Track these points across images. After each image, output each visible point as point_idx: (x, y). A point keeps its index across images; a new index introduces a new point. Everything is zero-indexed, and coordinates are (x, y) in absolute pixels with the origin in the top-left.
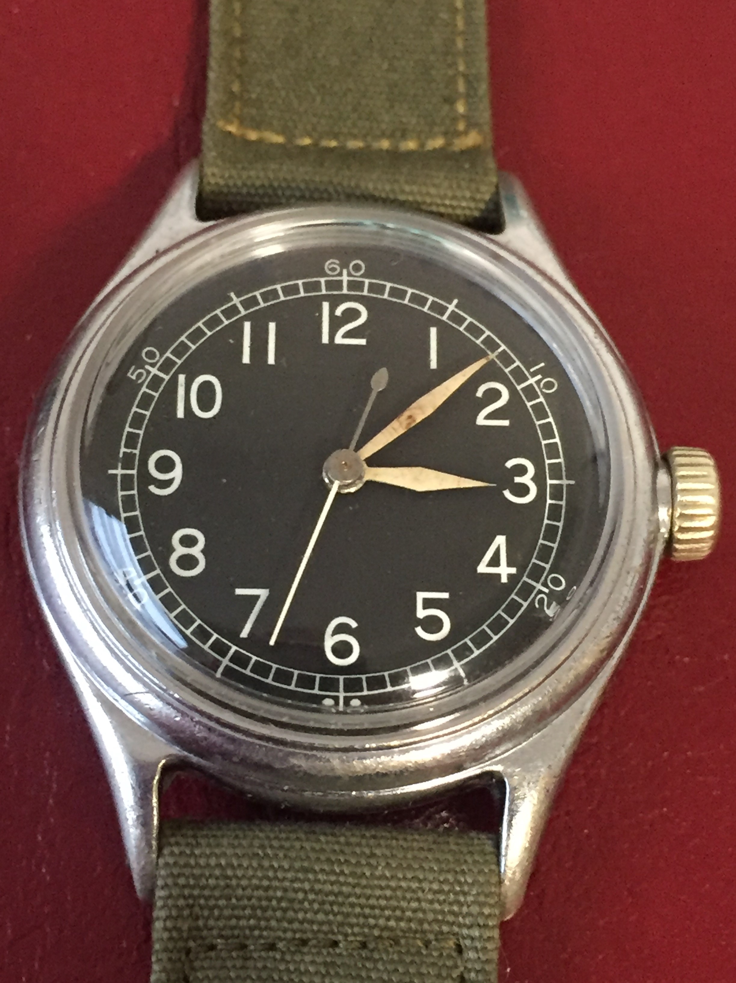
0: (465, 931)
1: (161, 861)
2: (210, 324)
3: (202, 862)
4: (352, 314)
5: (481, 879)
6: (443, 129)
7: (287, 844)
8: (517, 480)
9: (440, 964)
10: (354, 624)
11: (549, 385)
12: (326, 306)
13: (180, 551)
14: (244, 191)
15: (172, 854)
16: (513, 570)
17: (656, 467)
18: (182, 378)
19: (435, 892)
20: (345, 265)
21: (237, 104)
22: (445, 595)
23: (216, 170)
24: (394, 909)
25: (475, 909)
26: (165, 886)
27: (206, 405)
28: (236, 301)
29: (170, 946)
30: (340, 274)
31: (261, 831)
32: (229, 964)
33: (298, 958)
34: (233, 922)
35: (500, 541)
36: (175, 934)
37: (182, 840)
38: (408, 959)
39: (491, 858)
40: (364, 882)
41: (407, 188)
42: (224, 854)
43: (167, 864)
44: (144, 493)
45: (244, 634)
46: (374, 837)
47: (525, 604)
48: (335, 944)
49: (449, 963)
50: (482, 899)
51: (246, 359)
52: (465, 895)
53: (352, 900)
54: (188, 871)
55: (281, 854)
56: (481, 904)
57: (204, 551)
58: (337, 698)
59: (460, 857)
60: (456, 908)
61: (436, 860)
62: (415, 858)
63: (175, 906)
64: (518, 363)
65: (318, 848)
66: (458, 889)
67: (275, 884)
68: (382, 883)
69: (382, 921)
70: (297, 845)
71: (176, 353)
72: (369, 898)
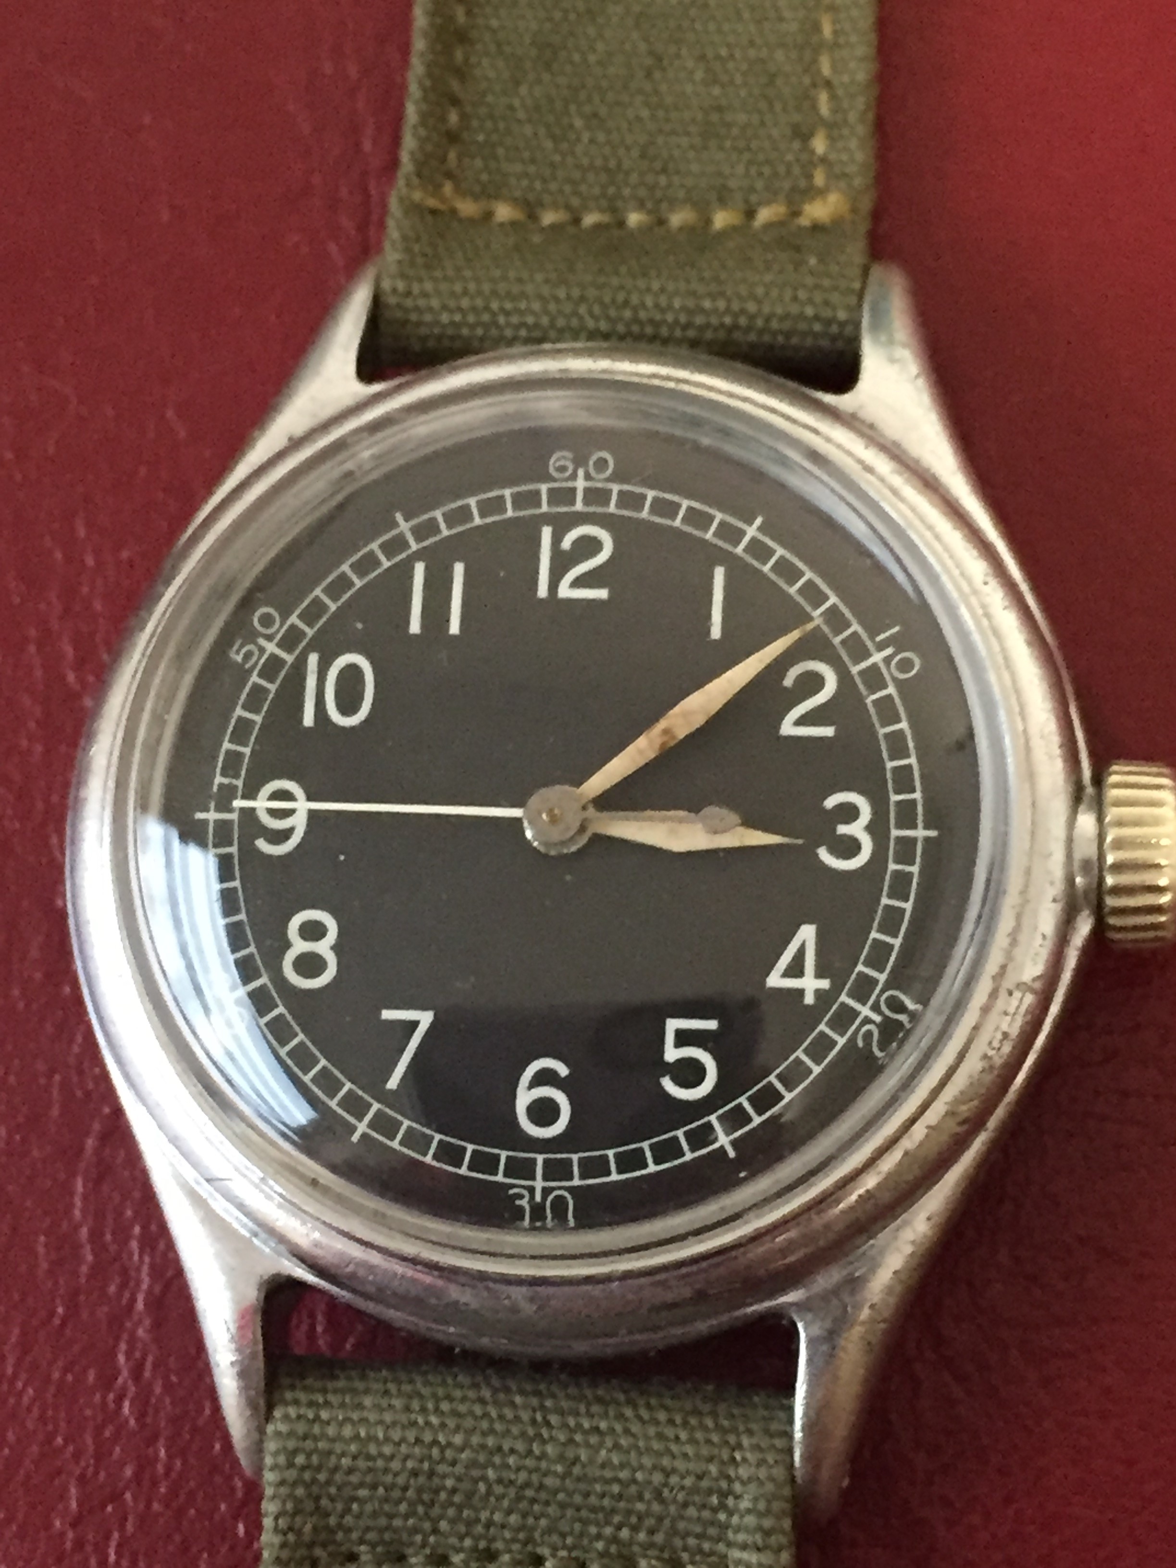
1: (270, 1428)
2: (361, 568)
3: (332, 1430)
4: (590, 546)
5: (763, 1473)
6: (787, 185)
8: (843, 829)
10: (563, 1070)
11: (905, 665)
12: (547, 533)
13: (299, 946)
15: (286, 1417)
16: (825, 984)
17: (1077, 800)
18: (313, 659)
19: (692, 1491)
21: (452, 156)
22: (712, 1025)
24: (627, 1513)
25: (751, 1521)
26: (274, 1467)
27: (348, 706)
28: (404, 526)
29: (286, 1553)
30: (574, 477)
34: (383, 1521)
35: (807, 933)
36: (291, 1537)
40: (579, 1470)
43: (280, 1433)
44: (249, 852)
45: (393, 1083)
47: (841, 1041)
50: (762, 1504)
51: (415, 627)
52: (737, 1497)
53: (561, 1496)
54: (309, 1444)
55: (451, 1423)
56: (761, 1515)
57: (336, 948)
58: (531, 1190)
59: (732, 1439)
60: (722, 1517)
61: (692, 1441)
62: (660, 1436)
63: (291, 1496)
64: (855, 627)
65: (509, 1413)
66: (724, 1484)
67: (442, 1468)
68: (608, 1474)
69: (608, 1531)
70: (478, 1410)
71: (309, 617)
72: (587, 1495)
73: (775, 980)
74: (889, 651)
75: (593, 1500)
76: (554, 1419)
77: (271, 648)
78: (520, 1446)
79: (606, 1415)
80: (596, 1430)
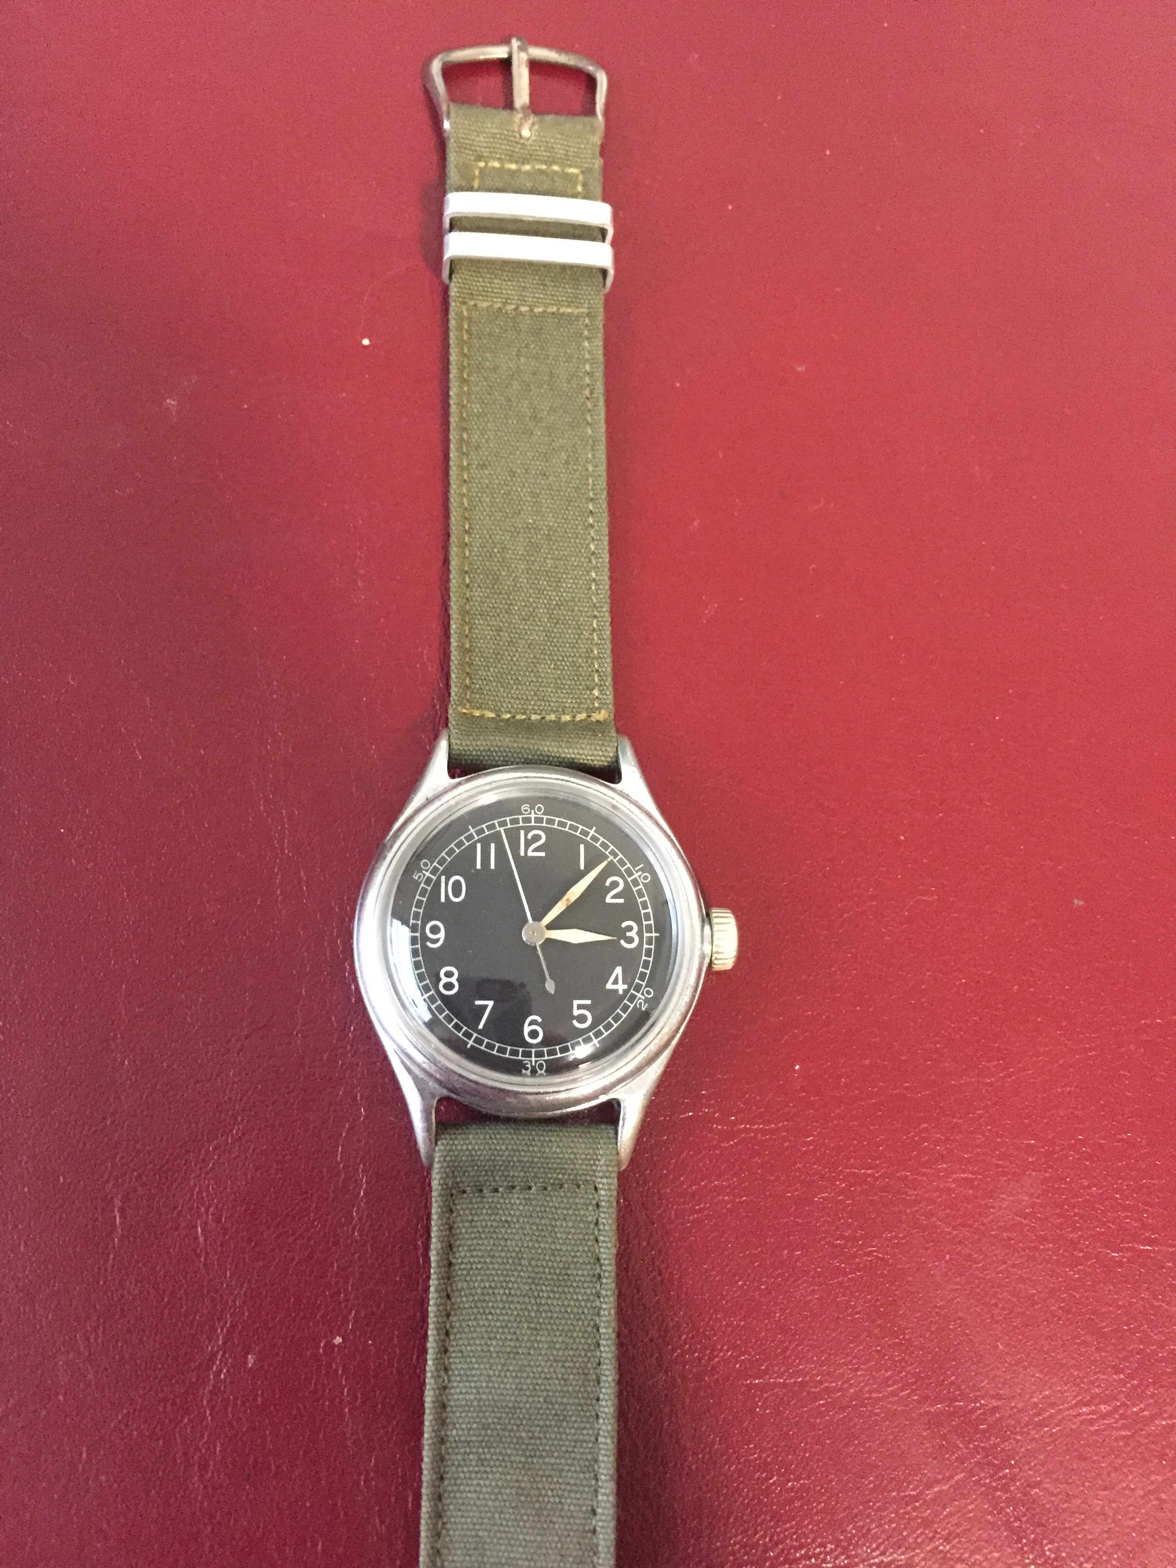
0: (599, 1180)
1: (437, 1149)
2: (459, 845)
3: (459, 1148)
4: (537, 838)
5: (608, 1152)
6: (586, 706)
7: (504, 1137)
8: (628, 934)
9: (586, 1196)
10: (539, 1020)
11: (645, 878)
12: (522, 832)
13: (445, 980)
14: (474, 753)
15: (443, 1144)
16: (626, 987)
17: (703, 922)
18: (443, 878)
19: (584, 1160)
20: (532, 808)
21: (468, 693)
22: (588, 1002)
23: (458, 742)
24: (562, 1169)
25: (604, 1168)
26: (439, 1162)
27: (457, 894)
28: (472, 831)
29: (443, 1193)
30: (530, 813)
31: (490, 1129)
32: (474, 1200)
33: (511, 1195)
34: (476, 1178)
35: (618, 970)
36: (445, 1187)
37: (447, 1136)
38: (569, 1195)
39: (613, 1141)
40: (545, 1155)
41: (566, 751)
42: (471, 1143)
43: (440, 1150)
44: (424, 946)
45: (481, 1026)
46: (550, 1131)
47: (632, 1006)
48: (530, 1188)
49: (591, 1197)
50: (608, 1163)
51: (479, 866)
52: (599, 1160)
53: (539, 1165)
54: (451, 1153)
55: (501, 1142)
56: (607, 1166)
57: (458, 980)
58: (531, 1061)
59: (596, 1141)
60: (594, 1168)
61: (583, 1142)
62: (572, 1141)
63: (445, 1172)
64: (628, 865)
65: (521, 1138)
66: (595, 1157)
67: (498, 1158)
68: (555, 1156)
69: (555, 1175)
70: (510, 1137)
71: (440, 863)
72: (548, 1164)
73: (609, 986)
74: (640, 873)
75: (550, 1165)
76: (536, 1138)
77: (428, 874)
78: (525, 1148)
79: (553, 1136)
80: (550, 1141)
